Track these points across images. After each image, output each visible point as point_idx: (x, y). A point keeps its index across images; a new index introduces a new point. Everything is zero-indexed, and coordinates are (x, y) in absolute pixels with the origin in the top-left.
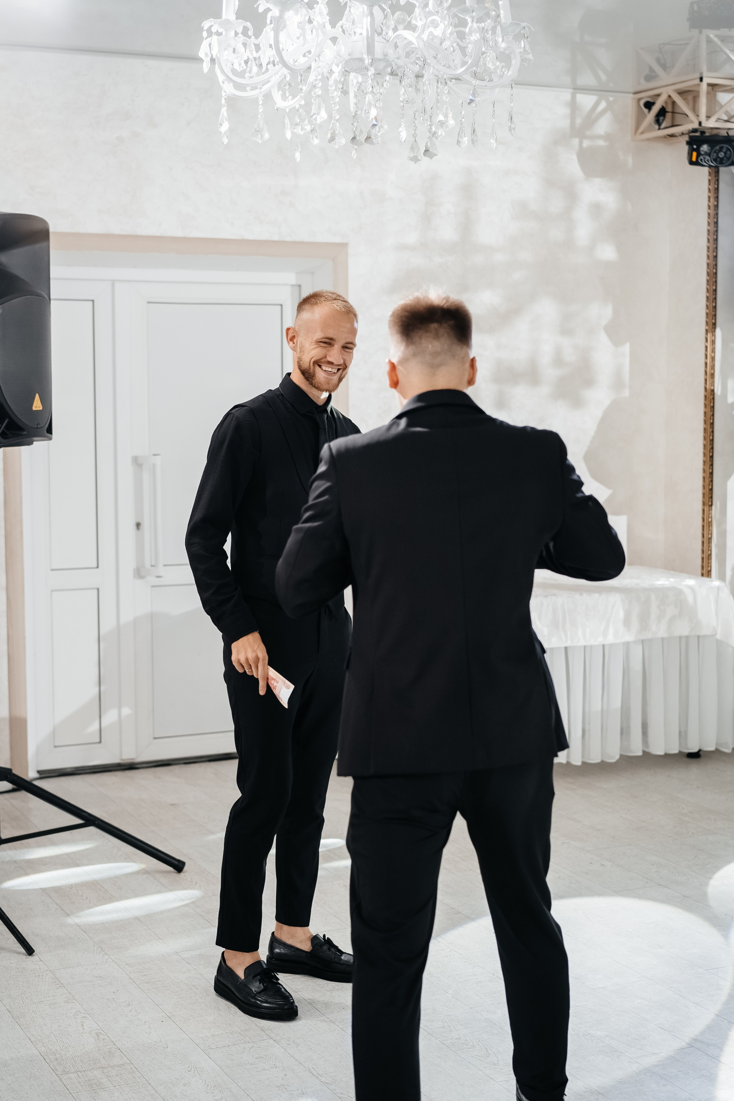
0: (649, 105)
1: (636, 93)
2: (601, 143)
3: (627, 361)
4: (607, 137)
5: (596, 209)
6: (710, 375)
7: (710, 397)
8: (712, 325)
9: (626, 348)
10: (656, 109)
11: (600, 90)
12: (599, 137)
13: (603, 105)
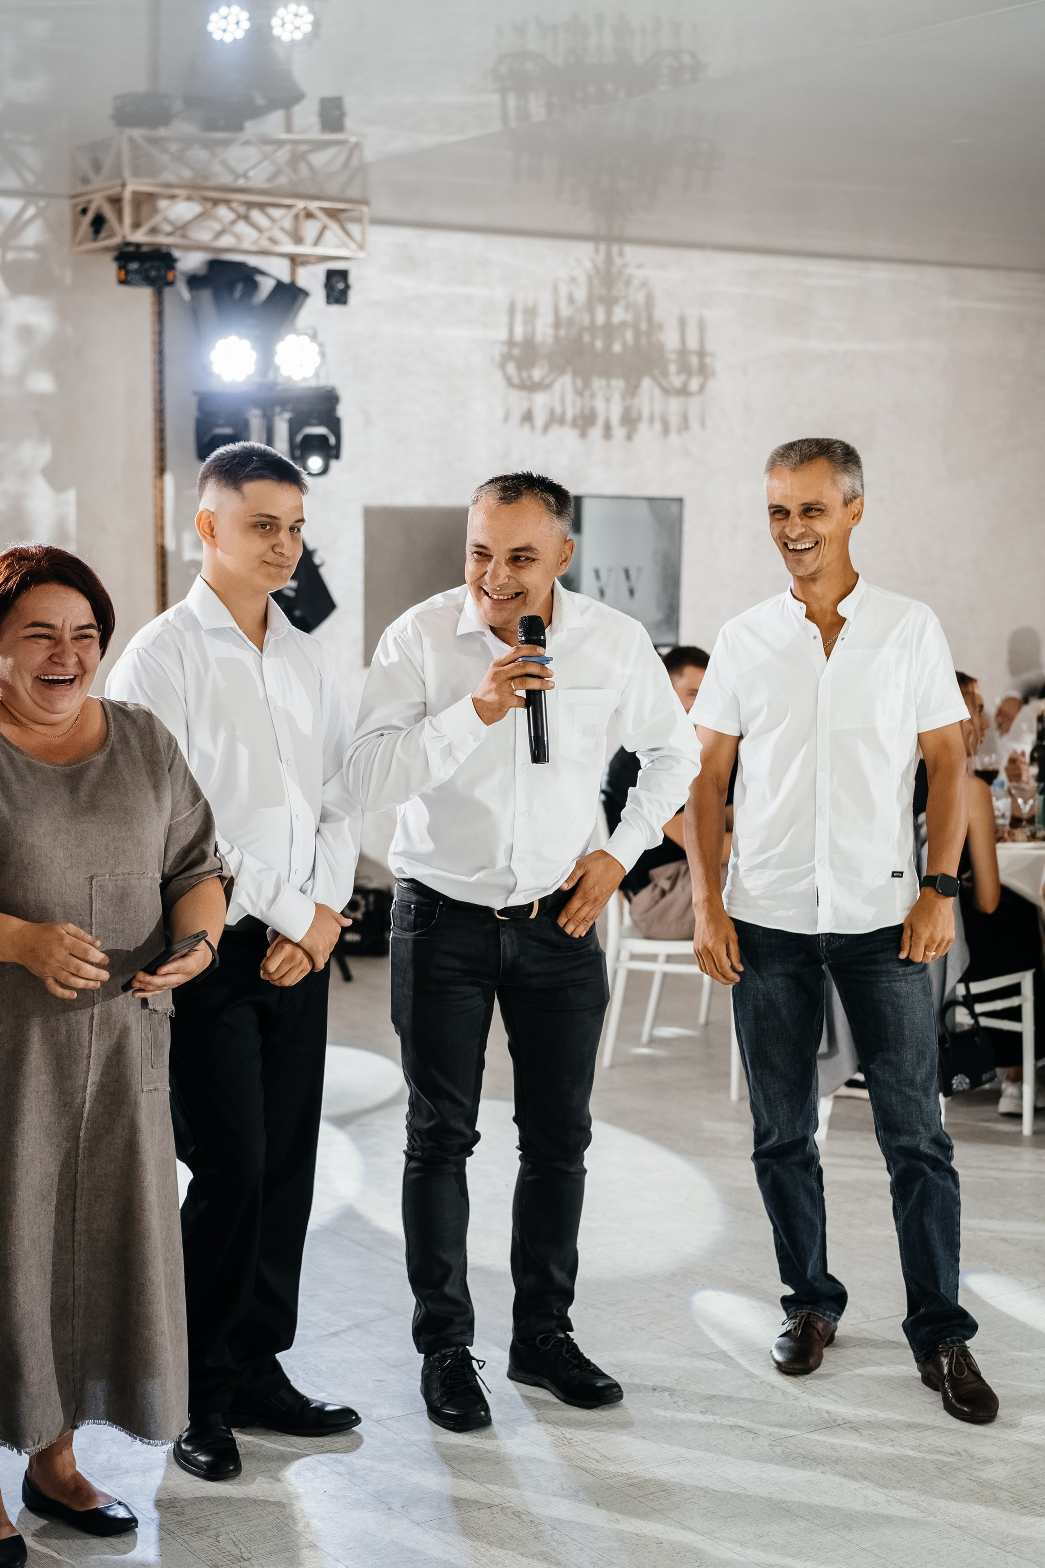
0: (84, 211)
1: (74, 197)
2: (30, 255)
3: (71, 512)
4: (37, 248)
5: (26, 333)
6: (160, 529)
7: (162, 554)
8: (161, 470)
9: (71, 496)
10: (90, 215)
11: (27, 194)
12: (27, 248)
13: (31, 211)
